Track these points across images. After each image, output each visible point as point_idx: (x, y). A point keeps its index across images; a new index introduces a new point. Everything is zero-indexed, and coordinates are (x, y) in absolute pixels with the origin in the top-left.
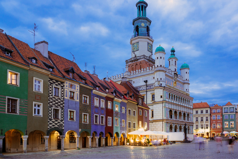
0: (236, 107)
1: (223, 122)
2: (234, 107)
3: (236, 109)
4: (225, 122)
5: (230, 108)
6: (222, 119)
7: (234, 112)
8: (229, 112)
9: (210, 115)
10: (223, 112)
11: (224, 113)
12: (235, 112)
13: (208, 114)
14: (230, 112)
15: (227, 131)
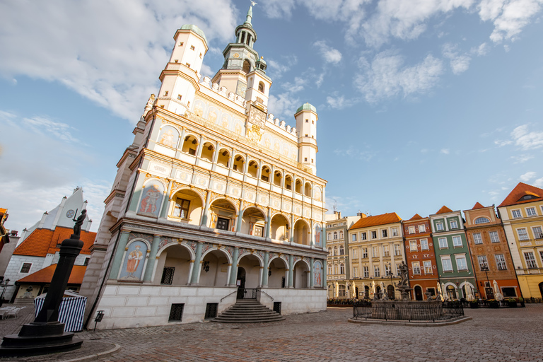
0: (464, 217)
1: (437, 255)
2: (457, 217)
3: (464, 222)
4: (442, 258)
5: (447, 219)
6: (432, 249)
7: (459, 229)
8: (447, 229)
9: (404, 240)
10: (434, 231)
11: (437, 232)
12: (462, 228)
13: (399, 238)
14: (450, 230)
15: (451, 281)
